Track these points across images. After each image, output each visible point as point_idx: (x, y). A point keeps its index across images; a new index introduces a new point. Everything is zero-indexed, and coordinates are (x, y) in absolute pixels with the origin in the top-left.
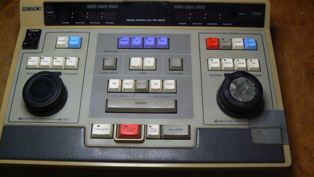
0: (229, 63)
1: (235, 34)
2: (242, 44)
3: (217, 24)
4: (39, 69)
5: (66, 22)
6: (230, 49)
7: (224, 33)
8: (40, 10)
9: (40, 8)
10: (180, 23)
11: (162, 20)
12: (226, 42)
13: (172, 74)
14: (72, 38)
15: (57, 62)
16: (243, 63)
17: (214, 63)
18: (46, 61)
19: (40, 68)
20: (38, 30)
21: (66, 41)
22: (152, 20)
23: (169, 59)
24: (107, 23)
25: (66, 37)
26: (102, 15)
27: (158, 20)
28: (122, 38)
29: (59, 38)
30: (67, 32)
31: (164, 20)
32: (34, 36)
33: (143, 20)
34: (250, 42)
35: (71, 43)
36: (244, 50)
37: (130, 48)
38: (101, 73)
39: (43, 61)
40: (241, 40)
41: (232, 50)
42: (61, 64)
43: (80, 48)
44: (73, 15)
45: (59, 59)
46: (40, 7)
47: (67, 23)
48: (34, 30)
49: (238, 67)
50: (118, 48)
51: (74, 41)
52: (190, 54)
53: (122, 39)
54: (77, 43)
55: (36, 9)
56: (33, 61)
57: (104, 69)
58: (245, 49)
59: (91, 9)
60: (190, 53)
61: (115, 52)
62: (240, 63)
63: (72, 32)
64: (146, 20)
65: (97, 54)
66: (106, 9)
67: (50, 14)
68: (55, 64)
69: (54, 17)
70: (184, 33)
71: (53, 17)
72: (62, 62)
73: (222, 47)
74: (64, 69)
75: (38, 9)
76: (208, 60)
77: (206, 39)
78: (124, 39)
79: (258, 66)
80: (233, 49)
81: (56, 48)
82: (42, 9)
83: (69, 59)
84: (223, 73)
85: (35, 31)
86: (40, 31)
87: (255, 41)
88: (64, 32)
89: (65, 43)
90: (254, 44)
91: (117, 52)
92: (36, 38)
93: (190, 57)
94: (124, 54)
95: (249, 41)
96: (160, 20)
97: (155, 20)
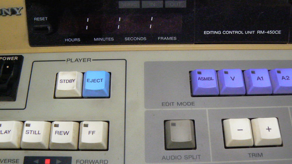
4: (20, 149)
5: (73, 37)
8: (18, 13)
9: (18, 11)
11: (275, 32)
14: (90, 75)
15: (60, 133)
18: (35, 133)
19: (22, 147)
20: (16, 58)
21: (77, 82)
22: (256, 32)
24: (162, 38)
25: (77, 72)
26: (152, 22)
27: (268, 32)
28: (200, 73)
29: (62, 76)
30: (77, 60)
32: (6, 72)
33: (237, 32)
35: (89, 86)
37: (219, 96)
38: (164, 158)
39: (27, 132)
42: (69, 139)
43: (109, 97)
44: (88, 24)
45: (64, 126)
46: (18, 9)
47: (75, 40)
48: (8, 56)
50: (193, 96)
51: (94, 81)
53: (200, 76)
54: (101, 86)
55: (10, 13)
56: (6, 132)
57: (168, 147)
59: (128, 11)
61: (187, 104)
63: (89, 60)
64: (244, 32)
65: (148, 110)
66: (161, 8)
67: (41, 22)
68: (56, 139)
69: (49, 28)
71: (46, 29)
72: (71, 134)
74: (76, 148)
75: (13, 12)
78: (204, 75)
81: (55, 97)
82: (24, 12)
83: (86, 126)
85: (9, 59)
86: (21, 58)
88: (71, 60)
89: (75, 88)
91: (192, 104)
92: (12, 74)
94: (207, 109)
96: (271, 33)
97: (261, 31)
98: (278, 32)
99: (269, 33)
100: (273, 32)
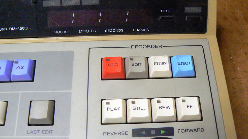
0: (141, 108)
1: (155, 46)
2: (166, 68)
3: (122, 30)
6: (145, 77)
7: (136, 47)
10: (57, 32)
11: (25, 28)
12: (138, 65)
13: (32, 132)
16: (168, 107)
17: (113, 109)
22: (8, 29)
23: (31, 102)
31: (28, 28)
34: (183, 63)
36: (172, 77)
40: (165, 59)
41: (149, 78)
49: (159, 117)
52: (70, 91)
58: (174, 76)
60: (70, 88)
62: (163, 107)
70: (65, 50)
73: (129, 75)
76: (102, 100)
77: (102, 59)
79: (197, 112)
80: (151, 76)
84: (129, 128)
87: (190, 60)
90: (190, 68)
93: (69, 96)
95: (181, 61)
96: (21, 29)
97: (13, 28)
98: (27, 28)
99: (19, 29)
100: (23, 28)
